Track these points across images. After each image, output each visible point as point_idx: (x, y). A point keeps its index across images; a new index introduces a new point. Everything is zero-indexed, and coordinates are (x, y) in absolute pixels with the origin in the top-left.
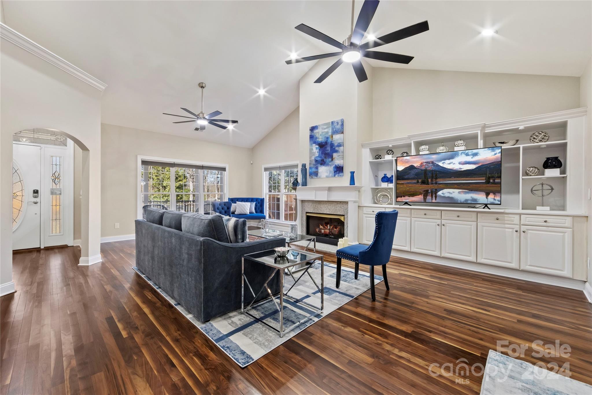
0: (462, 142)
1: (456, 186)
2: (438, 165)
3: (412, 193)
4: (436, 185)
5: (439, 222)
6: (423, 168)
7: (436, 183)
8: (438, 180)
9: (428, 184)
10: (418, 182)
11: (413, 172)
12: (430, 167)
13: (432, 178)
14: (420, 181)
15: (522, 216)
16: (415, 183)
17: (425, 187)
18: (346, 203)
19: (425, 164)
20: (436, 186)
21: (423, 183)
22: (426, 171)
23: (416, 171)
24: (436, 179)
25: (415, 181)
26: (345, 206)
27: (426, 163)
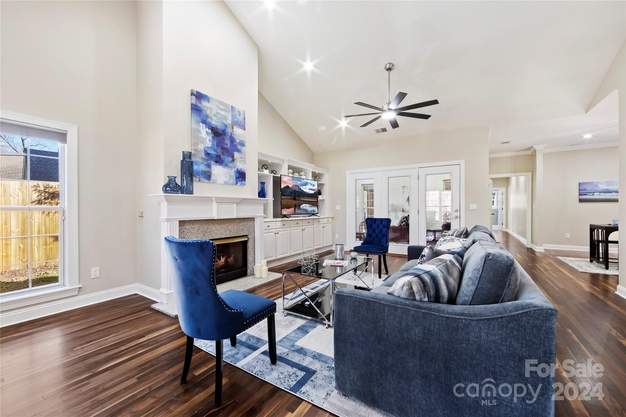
2: (300, 188)
3: (288, 206)
4: (300, 201)
6: (294, 189)
7: (300, 200)
8: (300, 198)
9: (296, 200)
10: (291, 198)
11: (289, 190)
12: (297, 189)
13: (298, 197)
14: (292, 197)
15: (324, 219)
16: (289, 199)
17: (295, 202)
19: (294, 186)
21: (294, 199)
22: (295, 191)
24: (300, 197)
25: (289, 198)
27: (295, 185)
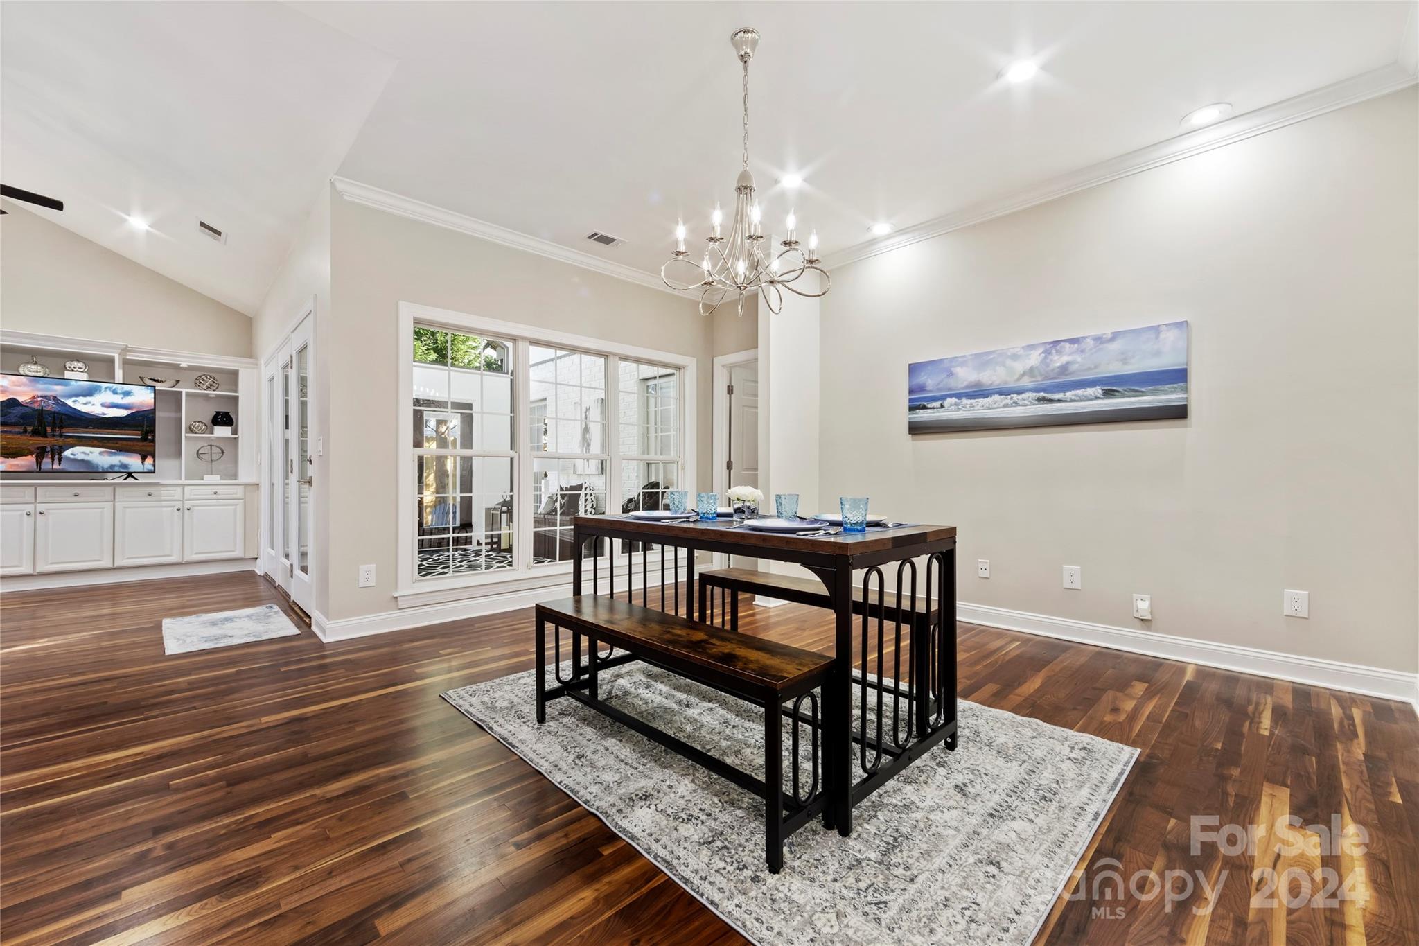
0: (81, 365)
1: (95, 442)
2: (65, 404)
3: (14, 451)
4: (61, 439)
5: (30, 508)
6: (36, 406)
7: (61, 436)
8: (64, 430)
9: (45, 435)
10: (25, 431)
11: (15, 411)
12: (50, 406)
13: (54, 426)
14: (30, 429)
15: (186, 488)
16: (19, 433)
17: (39, 441)
19: (40, 399)
20: (60, 441)
21: (36, 433)
22: (41, 412)
23: (23, 410)
24: (61, 427)
27: (41, 397)
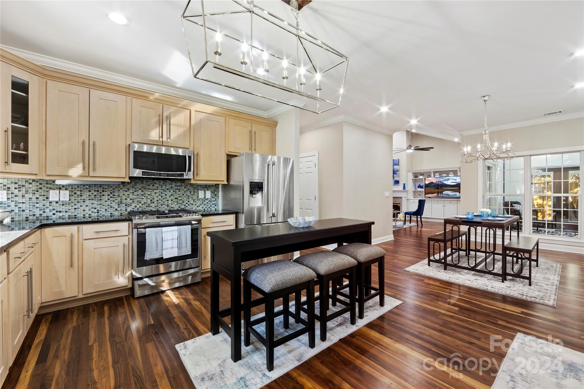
0: (452, 173)
1: (449, 190)
2: (443, 182)
3: (432, 193)
5: (443, 205)
6: (437, 183)
8: (443, 188)
9: (439, 189)
11: (433, 184)
12: (440, 183)
13: (441, 187)
17: (438, 190)
18: (401, 198)
20: (442, 190)
21: (437, 189)
22: (438, 184)
23: (434, 184)
25: (434, 188)
26: (400, 199)
27: (438, 181)
